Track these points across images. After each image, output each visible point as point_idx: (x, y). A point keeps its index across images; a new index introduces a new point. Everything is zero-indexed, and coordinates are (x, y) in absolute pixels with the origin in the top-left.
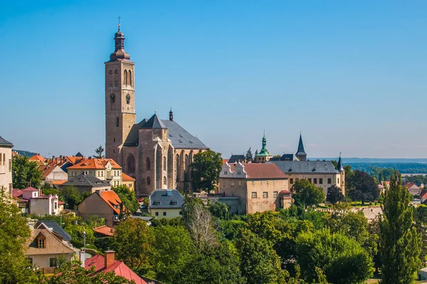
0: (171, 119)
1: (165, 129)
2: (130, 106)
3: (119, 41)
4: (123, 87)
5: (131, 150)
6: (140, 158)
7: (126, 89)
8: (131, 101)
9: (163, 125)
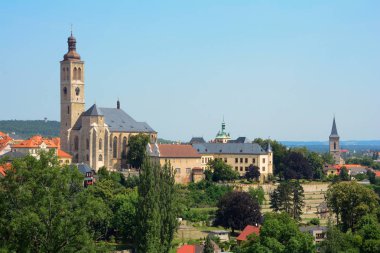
0: (118, 107)
1: (101, 116)
2: (79, 97)
3: (71, 43)
4: (73, 82)
5: (76, 133)
6: (82, 139)
7: (74, 83)
8: (80, 93)
9: (99, 113)
